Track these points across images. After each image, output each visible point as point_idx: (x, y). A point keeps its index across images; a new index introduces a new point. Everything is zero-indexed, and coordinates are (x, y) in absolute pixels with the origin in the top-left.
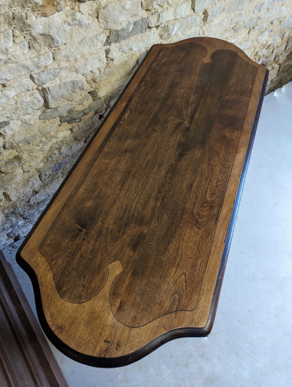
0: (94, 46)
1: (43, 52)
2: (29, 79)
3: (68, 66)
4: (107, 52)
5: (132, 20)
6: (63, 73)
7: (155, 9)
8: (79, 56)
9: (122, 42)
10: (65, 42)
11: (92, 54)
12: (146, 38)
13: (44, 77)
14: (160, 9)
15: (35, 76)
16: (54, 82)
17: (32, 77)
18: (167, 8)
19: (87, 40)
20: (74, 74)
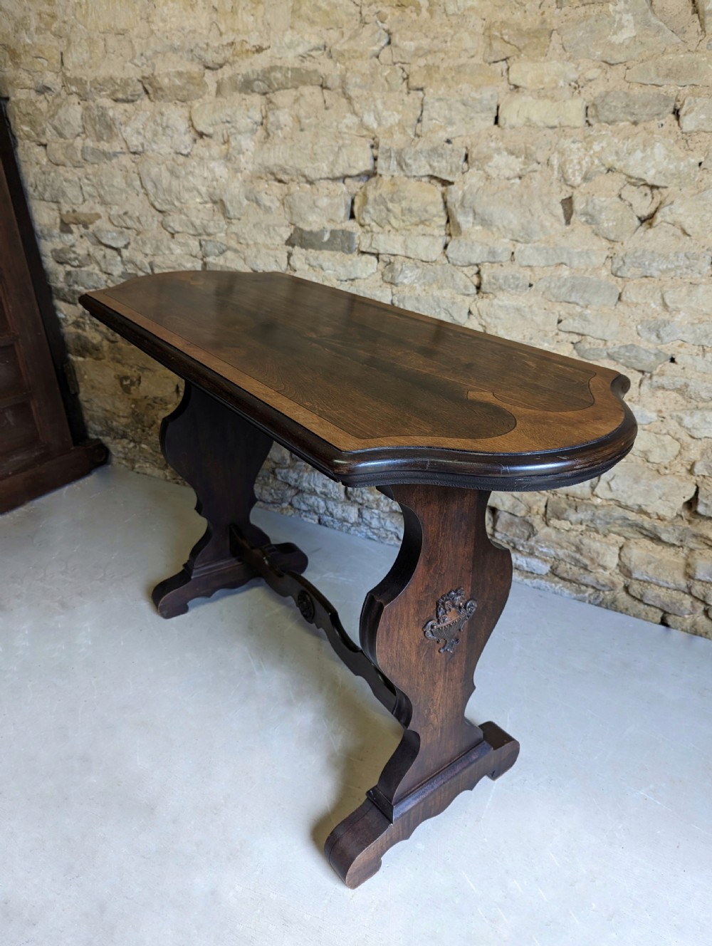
0: (270, 238)
1: (216, 218)
2: (197, 243)
3: (239, 249)
4: (290, 255)
5: (330, 226)
6: (229, 254)
7: (369, 225)
8: (251, 242)
9: (310, 250)
10: (239, 216)
11: (267, 247)
12: (350, 262)
13: (209, 248)
14: (376, 228)
15: (203, 243)
16: (217, 259)
17: (201, 245)
18: (389, 231)
19: (263, 226)
20: (242, 262)
